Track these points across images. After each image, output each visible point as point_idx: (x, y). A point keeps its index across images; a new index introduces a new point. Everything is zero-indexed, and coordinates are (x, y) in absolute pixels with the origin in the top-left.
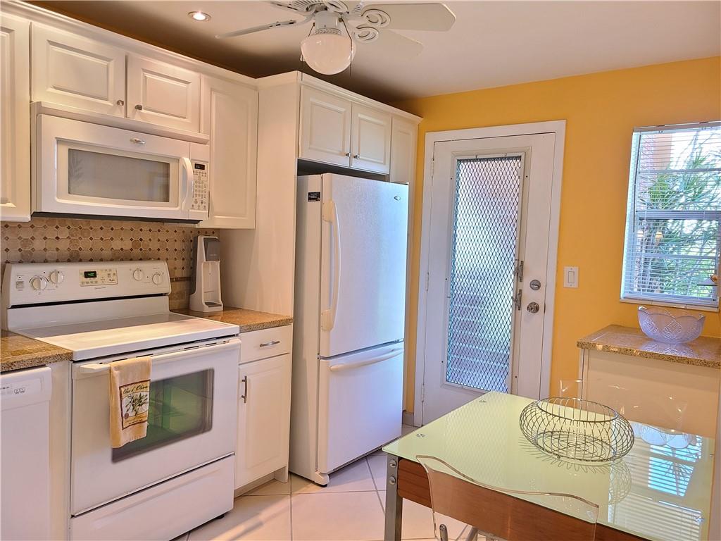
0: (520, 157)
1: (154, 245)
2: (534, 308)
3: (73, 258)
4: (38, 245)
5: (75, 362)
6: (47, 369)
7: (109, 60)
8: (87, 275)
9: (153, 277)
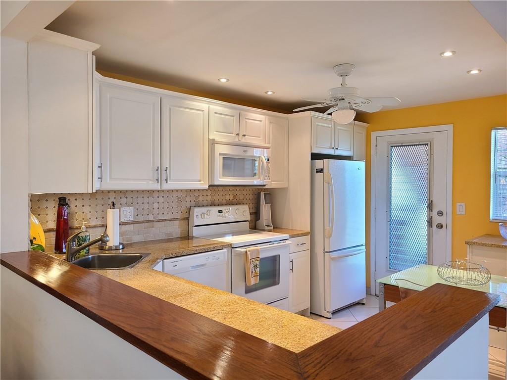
0: (427, 144)
1: (241, 197)
2: (440, 226)
3: (213, 204)
4: (201, 198)
5: (233, 248)
6: (225, 250)
7: (233, 116)
8: (220, 212)
9: (243, 212)
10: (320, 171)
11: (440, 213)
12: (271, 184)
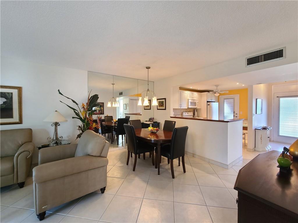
0: (233, 99)
1: (191, 110)
2: (236, 117)
7: (192, 94)
8: (188, 113)
9: (191, 114)
10: (209, 105)
11: (236, 114)
12: (198, 108)
